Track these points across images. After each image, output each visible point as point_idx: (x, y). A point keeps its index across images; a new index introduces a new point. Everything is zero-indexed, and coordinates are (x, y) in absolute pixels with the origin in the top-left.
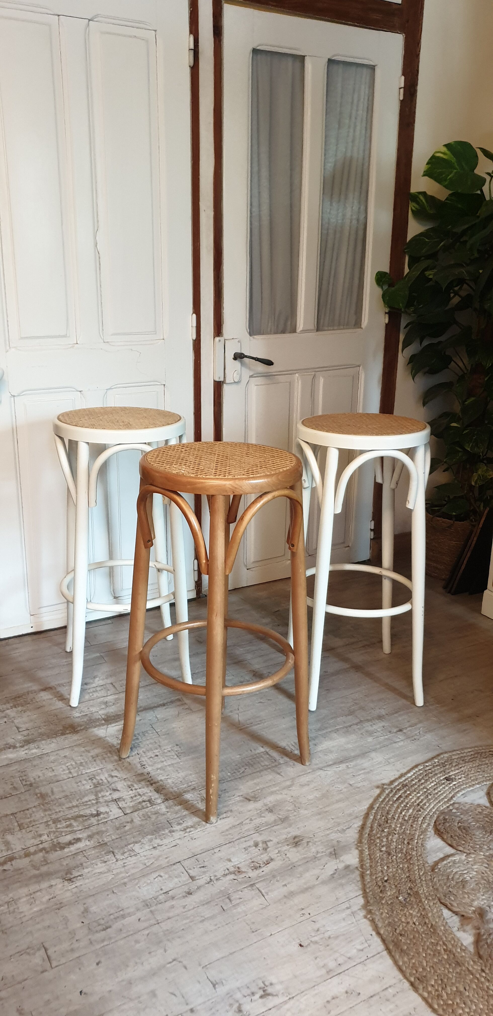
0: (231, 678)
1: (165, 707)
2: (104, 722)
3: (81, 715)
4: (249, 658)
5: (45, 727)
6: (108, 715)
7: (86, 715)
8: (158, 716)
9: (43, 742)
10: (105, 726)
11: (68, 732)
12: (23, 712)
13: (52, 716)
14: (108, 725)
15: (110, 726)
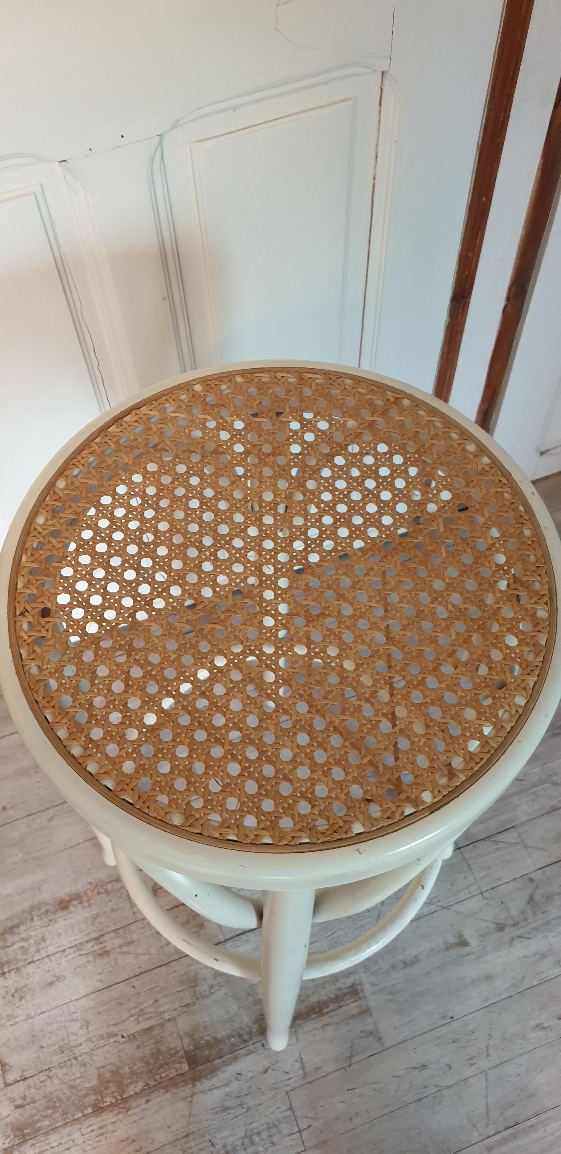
0: (474, 904)
1: (325, 1019)
2: (185, 1067)
3: (139, 1027)
4: (523, 818)
5: (60, 1073)
6: (197, 1036)
7: (150, 1029)
8: (305, 1059)
9: (54, 1138)
10: (187, 1090)
11: (108, 1100)
12: (17, 996)
13: (78, 1024)
14: (195, 1080)
15: (199, 1086)
